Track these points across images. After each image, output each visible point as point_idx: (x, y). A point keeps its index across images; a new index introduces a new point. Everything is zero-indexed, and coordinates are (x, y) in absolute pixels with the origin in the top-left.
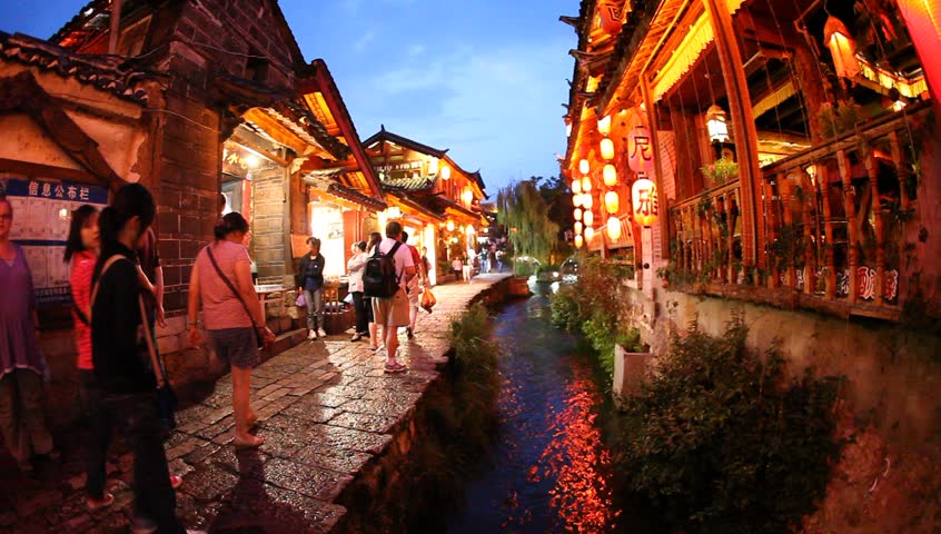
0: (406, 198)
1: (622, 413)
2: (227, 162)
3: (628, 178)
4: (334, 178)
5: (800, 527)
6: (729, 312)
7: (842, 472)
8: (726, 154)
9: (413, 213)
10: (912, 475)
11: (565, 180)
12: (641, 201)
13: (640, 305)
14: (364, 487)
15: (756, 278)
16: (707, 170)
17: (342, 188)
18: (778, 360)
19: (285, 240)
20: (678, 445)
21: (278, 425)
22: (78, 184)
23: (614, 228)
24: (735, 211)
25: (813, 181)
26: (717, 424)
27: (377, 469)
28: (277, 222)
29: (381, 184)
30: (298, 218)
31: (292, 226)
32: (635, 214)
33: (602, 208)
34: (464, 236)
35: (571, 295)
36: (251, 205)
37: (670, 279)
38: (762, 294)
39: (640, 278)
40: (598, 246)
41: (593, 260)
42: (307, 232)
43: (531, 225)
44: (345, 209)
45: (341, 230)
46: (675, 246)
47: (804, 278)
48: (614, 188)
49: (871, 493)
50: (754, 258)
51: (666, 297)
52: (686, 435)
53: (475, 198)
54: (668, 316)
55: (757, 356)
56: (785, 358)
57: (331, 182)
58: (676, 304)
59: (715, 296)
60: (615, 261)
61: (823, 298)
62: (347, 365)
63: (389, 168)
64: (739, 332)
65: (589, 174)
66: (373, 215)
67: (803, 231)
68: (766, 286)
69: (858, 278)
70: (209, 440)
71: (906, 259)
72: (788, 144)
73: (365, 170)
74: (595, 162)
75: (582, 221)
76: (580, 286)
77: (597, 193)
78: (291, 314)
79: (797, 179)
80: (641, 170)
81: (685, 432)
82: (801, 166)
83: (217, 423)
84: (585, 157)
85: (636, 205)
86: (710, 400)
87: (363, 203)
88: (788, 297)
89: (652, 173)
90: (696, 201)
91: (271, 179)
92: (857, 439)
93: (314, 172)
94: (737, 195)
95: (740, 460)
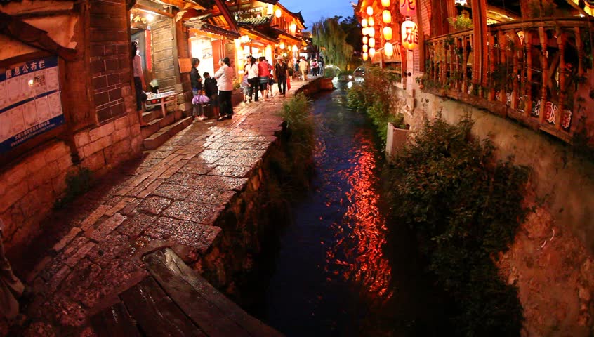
0: (253, 30)
1: (391, 166)
2: (133, 21)
3: (398, 19)
4: (206, 21)
5: (497, 259)
6: (462, 110)
7: (525, 229)
8: (465, 14)
9: (257, 39)
10: (567, 246)
11: (357, 19)
12: (407, 34)
13: (404, 99)
14: (232, 213)
15: (480, 91)
16: (452, 20)
17: (210, 26)
18: (490, 146)
19: (175, 63)
20: (426, 190)
21: (177, 179)
22: (37, 60)
23: (389, 50)
24: (469, 49)
25: (522, 41)
26: (451, 180)
27: (239, 201)
28: (169, 53)
29: (237, 22)
30: (182, 48)
31: (179, 54)
32: (403, 41)
33: (381, 37)
34: (291, 52)
35: (360, 90)
36: (152, 45)
37: (425, 84)
38: (482, 103)
39: (405, 82)
40: (378, 60)
41: (375, 68)
42: (189, 56)
43: (334, 45)
44: (213, 39)
45: (211, 52)
46: (428, 65)
47: (511, 99)
48: (389, 25)
49: (542, 249)
50: (480, 79)
51: (421, 95)
52: (432, 184)
53: (298, 29)
54: (422, 108)
55: (478, 142)
56: (496, 147)
57: (203, 23)
58: (427, 101)
59: (453, 99)
60: (389, 71)
61: (523, 114)
62: (219, 136)
63: (241, 12)
64: (468, 124)
65: (373, 16)
66: (232, 41)
67: (512, 70)
68: (487, 98)
69: (546, 108)
70: (135, 197)
71: (578, 106)
72: (506, 17)
73: (224, 13)
74: (377, 8)
75: (368, 44)
76: (366, 84)
77: (378, 27)
78: (182, 109)
79: (511, 38)
80: (408, 15)
81: (431, 182)
82: (515, 29)
83: (139, 185)
84: (371, 5)
85: (404, 36)
86: (447, 164)
87: (224, 34)
88: (500, 108)
89: (415, 18)
90: (443, 39)
91: (163, 27)
92: (537, 210)
93: (191, 19)
94: (471, 38)
95: (463, 206)
